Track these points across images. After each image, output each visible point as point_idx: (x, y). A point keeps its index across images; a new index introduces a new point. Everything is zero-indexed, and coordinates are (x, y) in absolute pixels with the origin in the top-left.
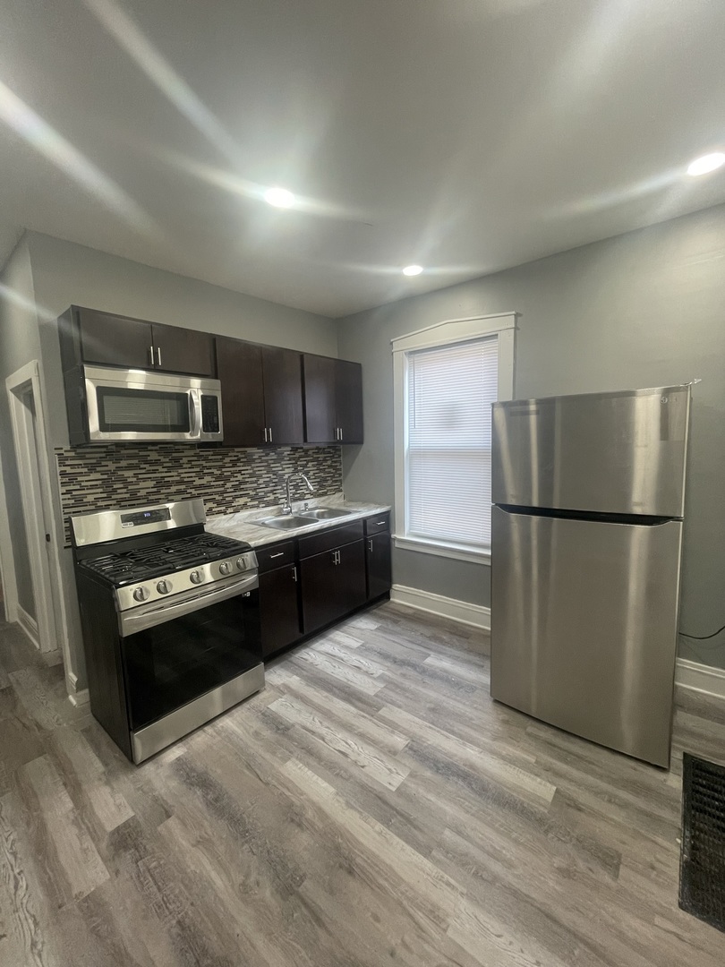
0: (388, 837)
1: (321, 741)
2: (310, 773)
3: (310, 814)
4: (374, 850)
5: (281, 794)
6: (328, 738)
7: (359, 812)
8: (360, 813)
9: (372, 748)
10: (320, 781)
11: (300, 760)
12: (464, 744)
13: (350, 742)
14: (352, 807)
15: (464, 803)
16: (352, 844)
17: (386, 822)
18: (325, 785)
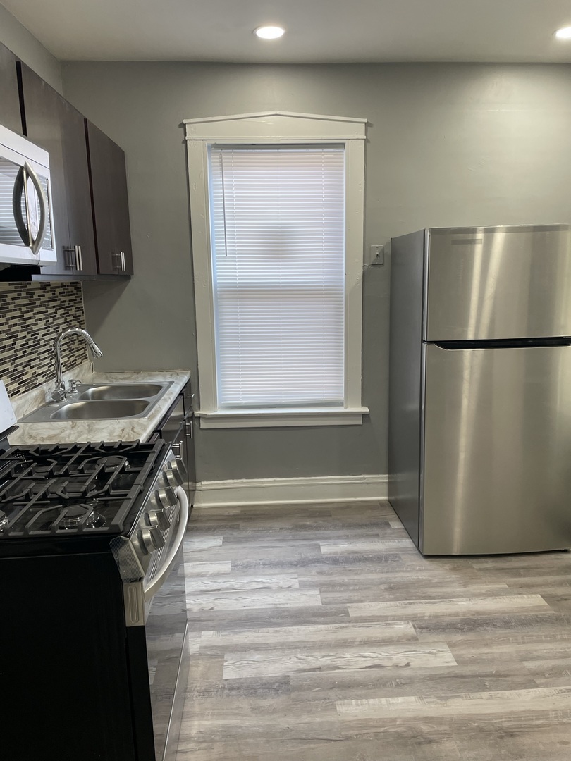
0: (499, 695)
1: (337, 671)
2: (371, 701)
3: (425, 728)
4: (503, 710)
5: (376, 734)
6: (339, 663)
7: (456, 697)
8: (459, 697)
9: (391, 647)
10: (391, 700)
11: (344, 698)
12: (450, 601)
13: (366, 654)
14: (447, 698)
15: (509, 639)
16: (485, 720)
17: (484, 688)
18: (401, 699)
